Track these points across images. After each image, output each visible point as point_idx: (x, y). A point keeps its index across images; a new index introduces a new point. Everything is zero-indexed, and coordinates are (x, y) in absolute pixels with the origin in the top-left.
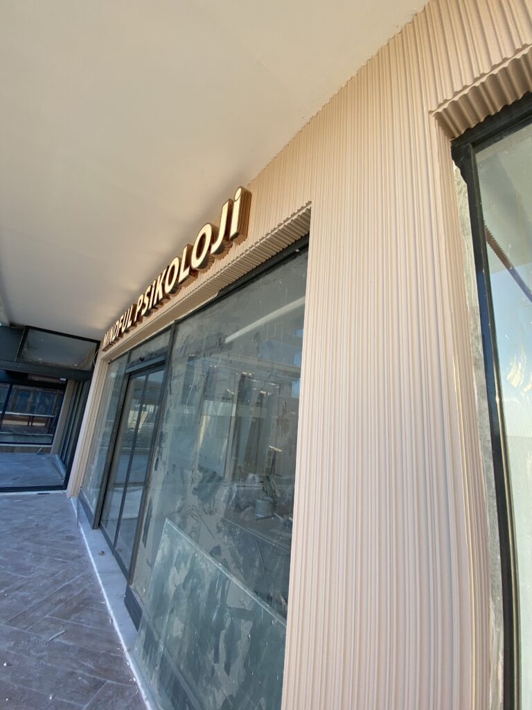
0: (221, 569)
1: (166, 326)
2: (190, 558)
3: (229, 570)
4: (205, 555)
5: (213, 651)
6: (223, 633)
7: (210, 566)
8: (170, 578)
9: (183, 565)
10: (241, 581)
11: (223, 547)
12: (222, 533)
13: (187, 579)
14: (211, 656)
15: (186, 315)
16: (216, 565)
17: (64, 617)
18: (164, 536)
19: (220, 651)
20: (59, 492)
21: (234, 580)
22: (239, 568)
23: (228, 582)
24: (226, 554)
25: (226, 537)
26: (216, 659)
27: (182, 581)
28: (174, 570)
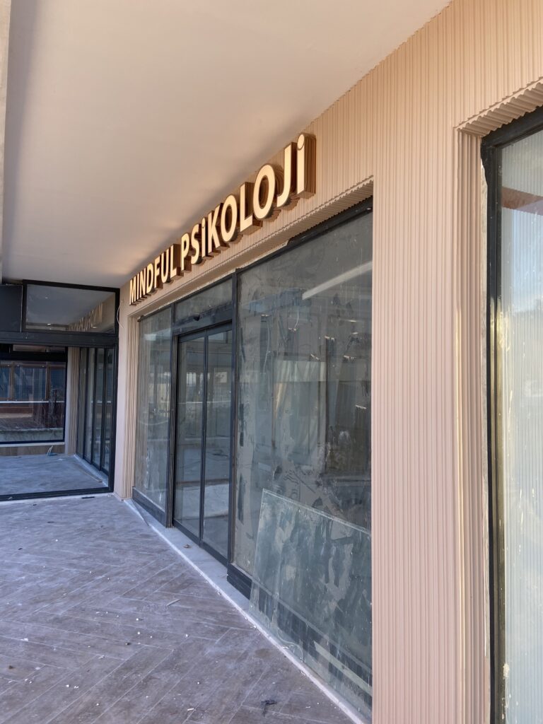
0: (324, 515)
1: (224, 276)
2: (294, 515)
3: (331, 514)
4: (308, 509)
5: (324, 576)
6: (331, 560)
7: (313, 515)
8: (277, 538)
9: (288, 523)
10: (341, 518)
11: (323, 498)
12: (321, 487)
13: (294, 532)
14: (322, 580)
15: (250, 263)
16: (319, 513)
17: (173, 592)
18: (264, 505)
19: (330, 573)
20: (106, 495)
21: (336, 520)
22: (339, 510)
23: (330, 523)
24: (327, 503)
25: (325, 489)
26: (327, 580)
27: (289, 535)
28: (279, 531)
